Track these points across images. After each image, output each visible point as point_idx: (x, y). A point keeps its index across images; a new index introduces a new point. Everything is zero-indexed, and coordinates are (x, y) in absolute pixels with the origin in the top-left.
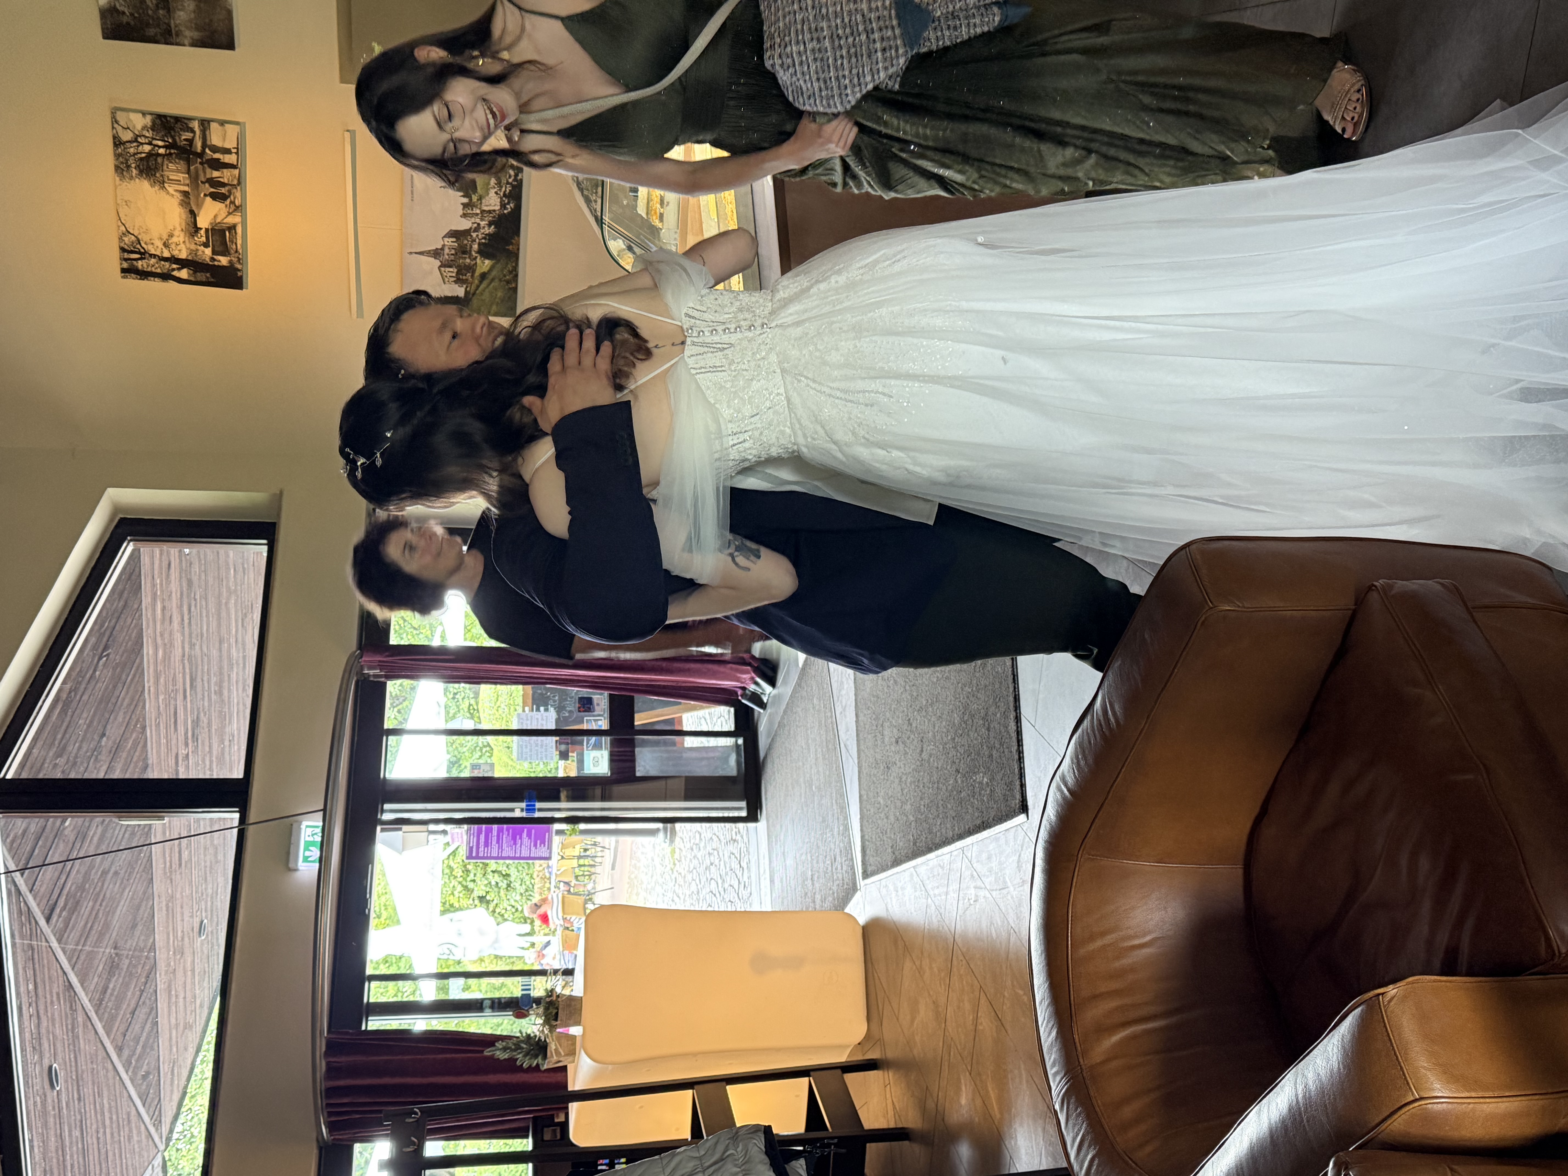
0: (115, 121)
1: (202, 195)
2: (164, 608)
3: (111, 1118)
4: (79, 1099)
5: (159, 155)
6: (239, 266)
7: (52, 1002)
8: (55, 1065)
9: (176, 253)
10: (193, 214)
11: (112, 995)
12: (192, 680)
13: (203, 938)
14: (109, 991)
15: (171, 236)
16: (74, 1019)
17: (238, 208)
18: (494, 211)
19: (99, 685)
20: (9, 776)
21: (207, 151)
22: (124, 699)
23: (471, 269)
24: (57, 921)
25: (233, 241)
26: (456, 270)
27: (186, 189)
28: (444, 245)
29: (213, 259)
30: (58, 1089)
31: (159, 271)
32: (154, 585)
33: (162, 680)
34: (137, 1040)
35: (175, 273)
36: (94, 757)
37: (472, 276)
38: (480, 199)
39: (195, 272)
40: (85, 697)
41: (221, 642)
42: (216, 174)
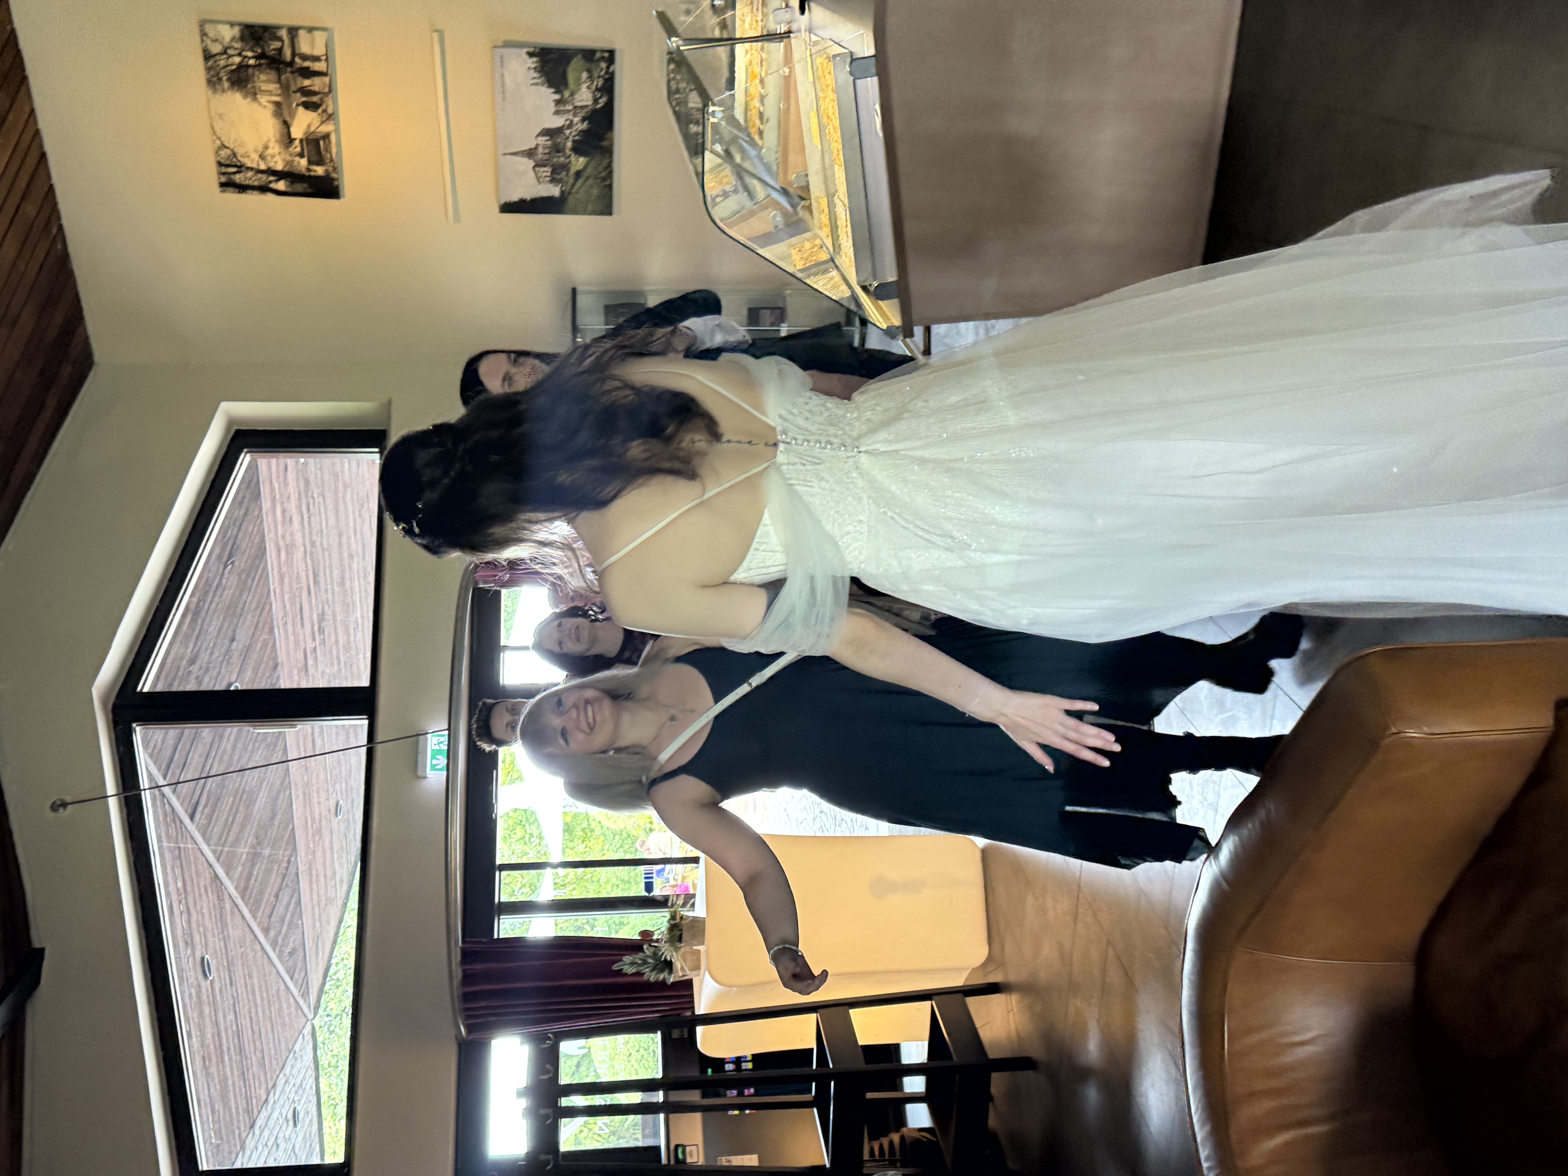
0: (204, 34)
1: (294, 105)
2: (284, 511)
3: (262, 997)
4: (231, 984)
5: (248, 66)
6: (334, 175)
7: (200, 896)
8: (207, 956)
9: (271, 165)
10: (286, 125)
11: (256, 881)
12: (316, 576)
13: (340, 817)
14: (253, 878)
15: (266, 147)
16: (222, 908)
17: (330, 117)
18: (586, 106)
19: (226, 592)
20: (145, 690)
21: (297, 60)
22: (251, 604)
23: (565, 167)
24: (200, 818)
25: (328, 149)
26: (550, 170)
27: (278, 99)
28: (538, 145)
29: (309, 170)
30: (211, 978)
31: (256, 183)
32: (272, 490)
33: (286, 581)
34: (283, 920)
35: (273, 185)
36: (225, 663)
37: (567, 175)
38: (572, 94)
39: (292, 183)
40: (213, 606)
41: (340, 535)
42: (307, 82)
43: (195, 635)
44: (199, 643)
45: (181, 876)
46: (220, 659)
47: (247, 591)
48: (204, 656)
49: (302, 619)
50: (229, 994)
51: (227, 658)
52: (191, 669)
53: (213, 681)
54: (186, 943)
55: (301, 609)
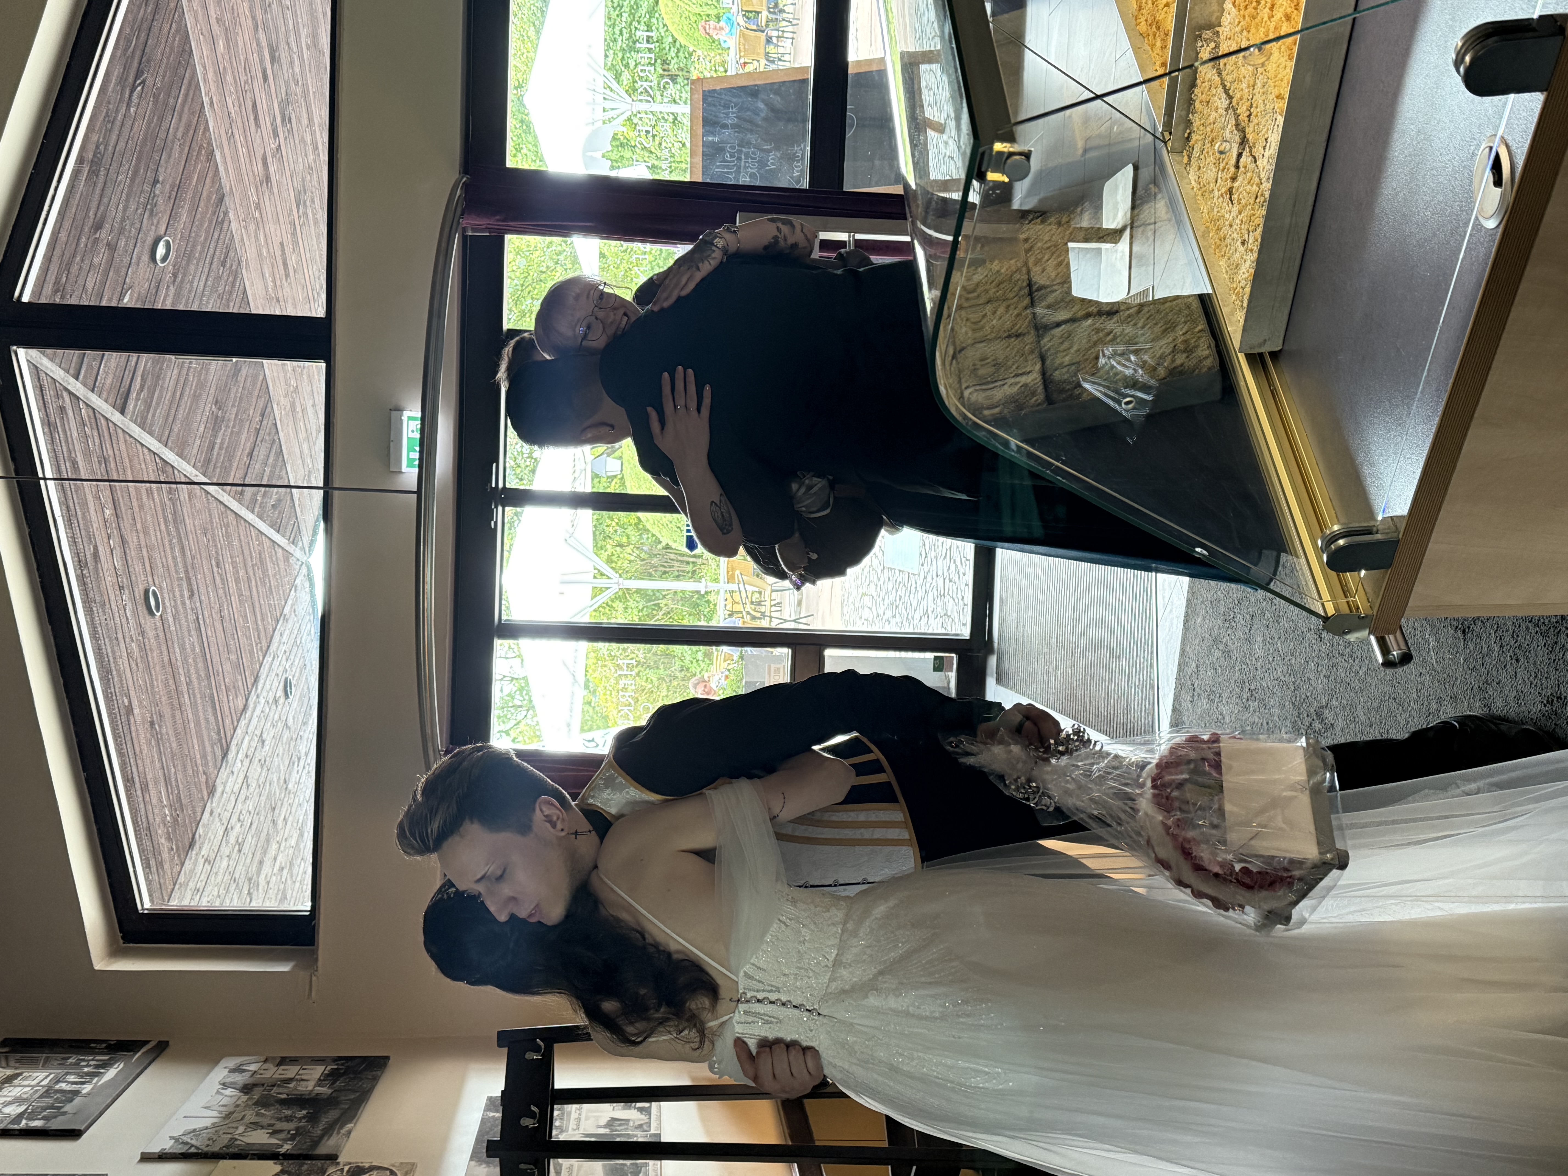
3: (237, 578)
11: (221, 448)
12: (273, 49)
14: (217, 447)
20: (24, 302)
22: (176, 130)
24: (136, 406)
36: (147, 214)
40: (121, 146)
43: (98, 191)
44: (105, 200)
45: (110, 500)
46: (139, 211)
47: (171, 112)
48: (115, 214)
49: (256, 119)
50: (189, 611)
51: (150, 206)
52: (97, 236)
53: (133, 241)
54: (121, 588)
55: (254, 105)
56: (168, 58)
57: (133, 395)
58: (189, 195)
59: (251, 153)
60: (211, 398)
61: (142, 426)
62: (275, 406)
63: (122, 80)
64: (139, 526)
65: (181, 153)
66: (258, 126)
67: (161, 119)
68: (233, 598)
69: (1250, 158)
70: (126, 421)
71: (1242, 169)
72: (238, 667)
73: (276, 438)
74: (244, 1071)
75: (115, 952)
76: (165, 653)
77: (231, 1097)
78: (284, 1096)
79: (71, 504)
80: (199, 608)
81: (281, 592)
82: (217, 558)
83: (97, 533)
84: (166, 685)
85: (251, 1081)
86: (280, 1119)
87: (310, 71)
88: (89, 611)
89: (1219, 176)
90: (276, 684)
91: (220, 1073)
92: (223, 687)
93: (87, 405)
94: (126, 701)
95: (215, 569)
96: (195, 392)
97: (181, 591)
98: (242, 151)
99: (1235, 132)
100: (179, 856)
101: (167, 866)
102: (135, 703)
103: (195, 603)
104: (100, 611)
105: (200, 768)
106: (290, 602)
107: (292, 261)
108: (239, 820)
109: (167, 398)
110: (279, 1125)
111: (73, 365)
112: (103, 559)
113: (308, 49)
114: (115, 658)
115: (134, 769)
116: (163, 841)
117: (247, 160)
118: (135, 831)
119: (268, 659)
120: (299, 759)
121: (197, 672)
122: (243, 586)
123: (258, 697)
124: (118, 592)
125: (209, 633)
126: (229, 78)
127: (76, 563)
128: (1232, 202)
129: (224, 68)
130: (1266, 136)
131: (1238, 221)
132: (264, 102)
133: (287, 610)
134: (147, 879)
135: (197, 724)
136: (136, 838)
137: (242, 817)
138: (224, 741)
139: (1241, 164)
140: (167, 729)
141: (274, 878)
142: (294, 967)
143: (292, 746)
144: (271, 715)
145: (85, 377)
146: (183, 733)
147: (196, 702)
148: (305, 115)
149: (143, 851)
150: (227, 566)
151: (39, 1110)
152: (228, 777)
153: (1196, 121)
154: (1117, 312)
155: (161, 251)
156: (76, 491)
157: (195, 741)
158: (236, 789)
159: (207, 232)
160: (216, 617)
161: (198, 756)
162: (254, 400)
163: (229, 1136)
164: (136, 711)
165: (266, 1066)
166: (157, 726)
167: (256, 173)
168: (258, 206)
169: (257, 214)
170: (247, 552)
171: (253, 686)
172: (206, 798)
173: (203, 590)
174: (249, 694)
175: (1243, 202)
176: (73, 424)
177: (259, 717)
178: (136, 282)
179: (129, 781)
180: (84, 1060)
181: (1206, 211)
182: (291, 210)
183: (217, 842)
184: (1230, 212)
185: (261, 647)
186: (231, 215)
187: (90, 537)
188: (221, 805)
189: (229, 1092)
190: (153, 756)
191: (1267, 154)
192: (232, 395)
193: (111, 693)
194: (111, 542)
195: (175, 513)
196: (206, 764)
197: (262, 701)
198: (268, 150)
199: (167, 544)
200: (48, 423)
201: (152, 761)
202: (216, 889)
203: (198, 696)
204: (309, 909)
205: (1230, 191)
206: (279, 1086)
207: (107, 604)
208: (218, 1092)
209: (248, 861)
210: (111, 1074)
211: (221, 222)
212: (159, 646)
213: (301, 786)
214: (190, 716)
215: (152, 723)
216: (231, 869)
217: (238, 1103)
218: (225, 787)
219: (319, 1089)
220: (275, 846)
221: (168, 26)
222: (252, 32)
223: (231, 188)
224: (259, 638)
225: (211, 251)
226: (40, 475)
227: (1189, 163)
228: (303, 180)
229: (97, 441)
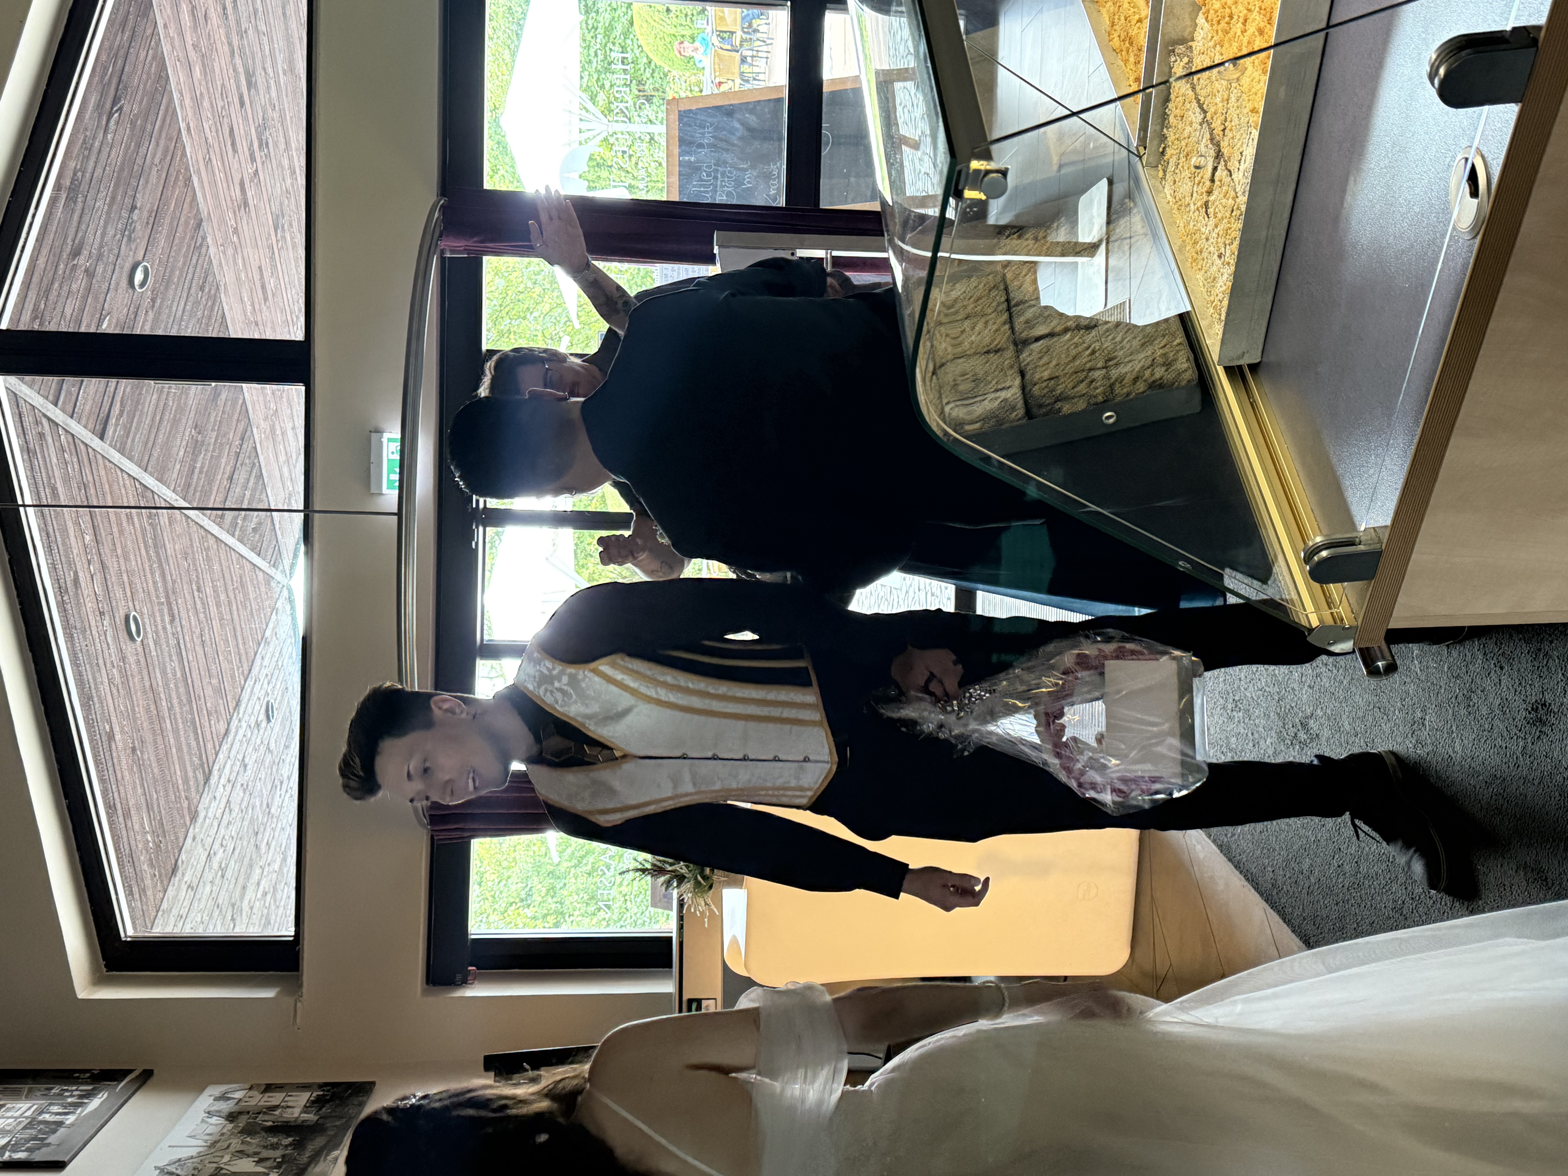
2: (193, 10)
3: (218, 603)
19: (115, 152)
22: (154, 156)
40: (98, 173)
43: (76, 217)
44: (83, 227)
45: (90, 525)
46: (117, 237)
47: (148, 138)
48: (93, 240)
49: (233, 144)
50: (170, 635)
51: (128, 233)
52: (75, 262)
53: (111, 267)
54: (102, 614)
55: (231, 130)
56: (145, 85)
57: (113, 421)
58: (167, 220)
59: (228, 178)
60: (190, 422)
61: (122, 451)
62: (255, 430)
63: (99, 106)
64: (119, 551)
65: (159, 177)
66: (235, 151)
67: (138, 146)
68: (214, 622)
69: (1226, 172)
70: (106, 446)
71: (1217, 183)
72: (220, 692)
73: (256, 461)
74: (229, 1099)
75: (98, 980)
76: (146, 678)
77: (216, 1125)
78: (270, 1124)
79: (51, 531)
80: (180, 633)
81: (262, 615)
82: (198, 582)
83: (77, 559)
84: (148, 711)
85: (236, 1109)
86: (265, 1147)
87: (287, 96)
88: (69, 637)
89: (1195, 189)
90: (257, 707)
91: (206, 1101)
92: (205, 712)
93: (67, 431)
94: (107, 727)
95: (196, 594)
96: (175, 416)
97: (162, 616)
98: (220, 176)
99: (1210, 146)
100: (162, 882)
101: (149, 893)
102: (117, 729)
103: (176, 628)
104: (81, 637)
105: (183, 793)
106: (271, 625)
107: (271, 284)
108: (222, 845)
109: (147, 422)
110: (265, 1154)
111: (52, 392)
112: (83, 585)
113: (284, 74)
114: (96, 684)
115: (116, 795)
116: (145, 867)
117: (225, 185)
118: (118, 858)
119: (250, 682)
120: (282, 783)
121: (179, 697)
122: (224, 609)
123: (240, 721)
124: (98, 618)
125: (191, 658)
126: (206, 103)
127: (56, 590)
128: (1208, 215)
129: (201, 94)
130: (1241, 150)
131: (1215, 235)
132: (241, 127)
133: (268, 633)
134: (129, 906)
135: (179, 749)
136: (119, 865)
137: (224, 843)
138: (206, 766)
139: (1216, 178)
140: (149, 755)
141: (258, 903)
142: (278, 993)
143: (274, 770)
144: (253, 739)
145: (64, 402)
146: (165, 759)
147: (177, 727)
148: (282, 140)
149: (126, 878)
150: (208, 590)
151: (23, 1141)
152: (210, 803)
153: (1171, 135)
154: (1096, 326)
155: (139, 276)
156: (56, 518)
157: (177, 767)
158: (219, 815)
159: (185, 257)
160: (197, 641)
161: (180, 782)
162: (234, 423)
163: (215, 1165)
164: (118, 737)
165: (251, 1093)
166: (139, 752)
167: (234, 198)
168: (236, 231)
169: (235, 239)
170: (227, 576)
171: (235, 710)
172: (188, 823)
173: (184, 615)
174: (231, 719)
175: (1219, 215)
176: (52, 449)
177: (241, 741)
178: (115, 309)
179: (111, 808)
180: (67, 1090)
181: (1182, 225)
182: (269, 234)
183: (200, 868)
184: (1206, 226)
185: (243, 671)
186: (209, 240)
187: (71, 563)
188: (204, 831)
189: (214, 1120)
190: (135, 782)
191: (1242, 168)
192: (212, 419)
193: (92, 719)
194: (92, 568)
195: (155, 538)
196: (188, 789)
197: (244, 725)
198: (246, 176)
199: (147, 569)
200: (27, 450)
201: (134, 788)
202: (199, 915)
203: (180, 721)
204: (293, 934)
205: (1206, 205)
206: (265, 1113)
207: (88, 630)
208: (203, 1121)
209: (232, 886)
210: (95, 1103)
211: (199, 247)
212: (140, 673)
213: (284, 810)
214: (172, 741)
215: (134, 750)
216: (214, 895)
217: (225, 1131)
218: (207, 812)
219: (305, 1116)
220: (258, 871)
221: (145, 53)
222: (228, 59)
223: (209, 214)
224: (240, 662)
225: (190, 276)
226: (20, 502)
227: (1164, 178)
228: (281, 204)
229: (76, 466)
